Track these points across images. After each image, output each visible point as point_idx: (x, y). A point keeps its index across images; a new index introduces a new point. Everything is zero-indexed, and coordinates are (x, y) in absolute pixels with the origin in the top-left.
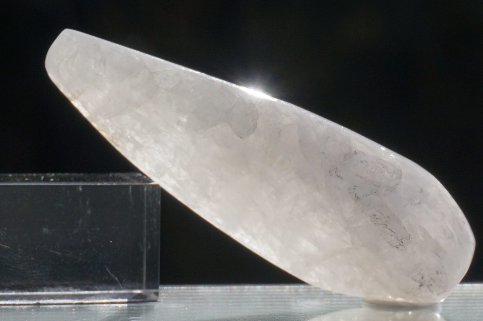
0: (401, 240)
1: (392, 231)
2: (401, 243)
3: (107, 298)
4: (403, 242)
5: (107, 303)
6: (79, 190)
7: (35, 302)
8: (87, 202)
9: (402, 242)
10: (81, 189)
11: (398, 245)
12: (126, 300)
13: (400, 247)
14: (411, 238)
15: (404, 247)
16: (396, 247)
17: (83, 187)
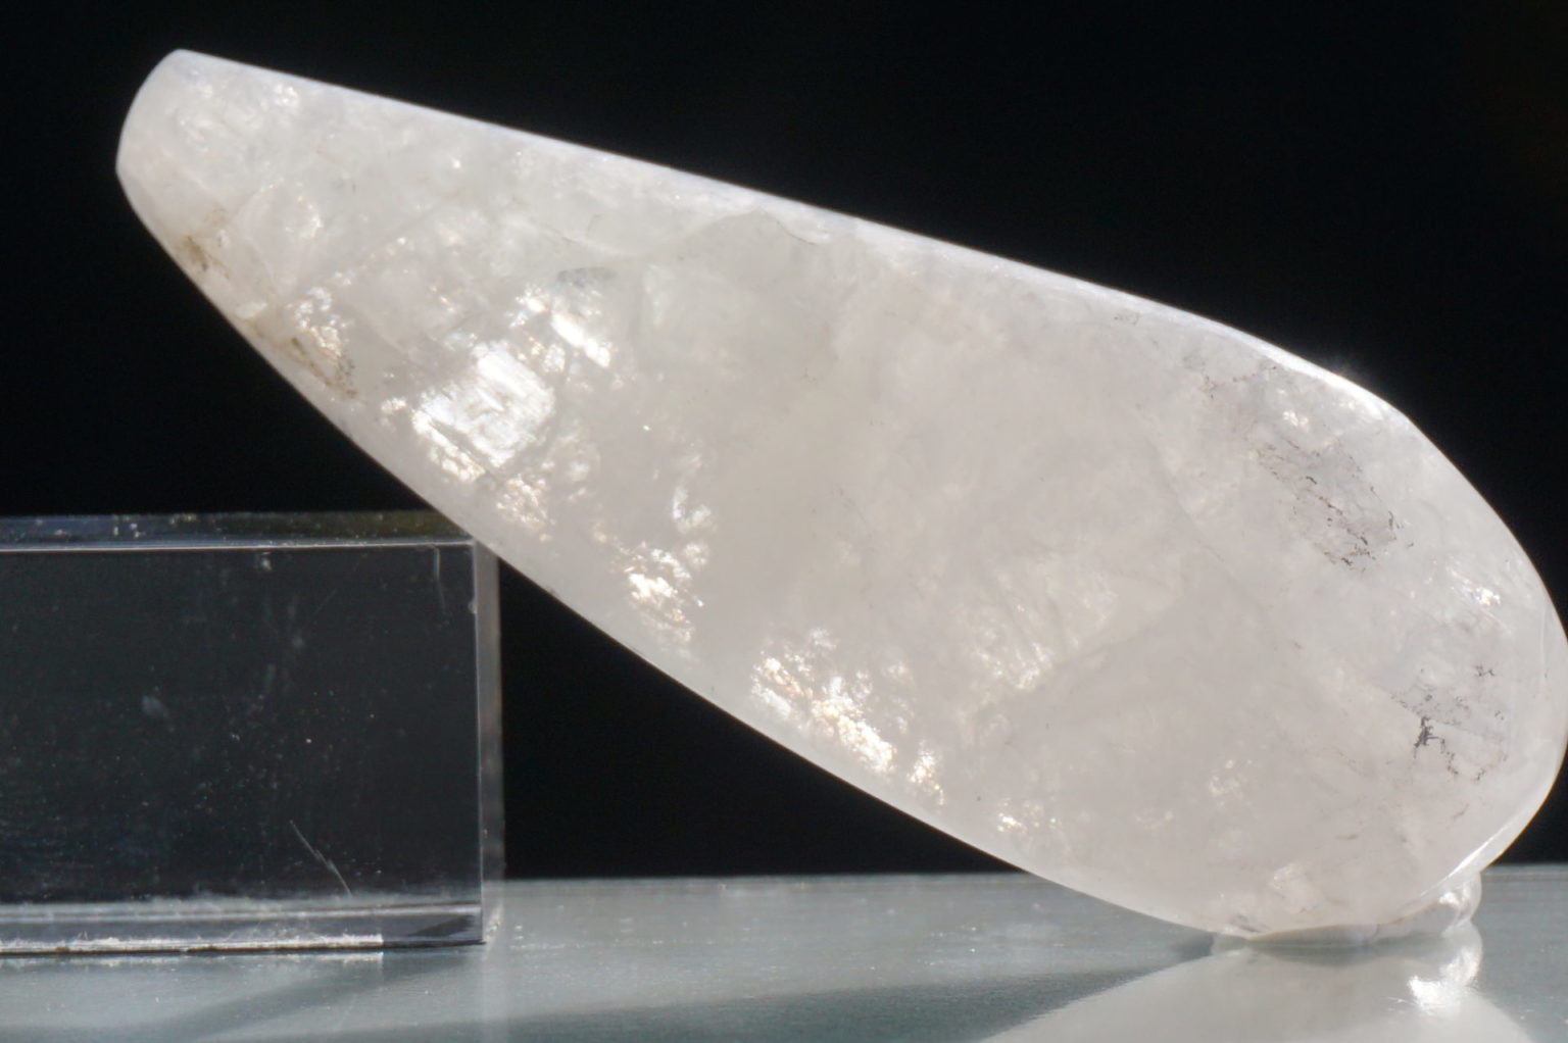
0: (1359, 535)
1: (1330, 506)
2: (1361, 544)
3: (304, 933)
4: (1369, 543)
5: (301, 950)
6: (261, 568)
7: (52, 947)
8: (292, 610)
9: (1366, 542)
10: (266, 564)
11: (1352, 554)
12: (379, 939)
13: (1357, 561)
14: (1394, 525)
15: (1374, 558)
16: (1343, 559)
17: (275, 555)
